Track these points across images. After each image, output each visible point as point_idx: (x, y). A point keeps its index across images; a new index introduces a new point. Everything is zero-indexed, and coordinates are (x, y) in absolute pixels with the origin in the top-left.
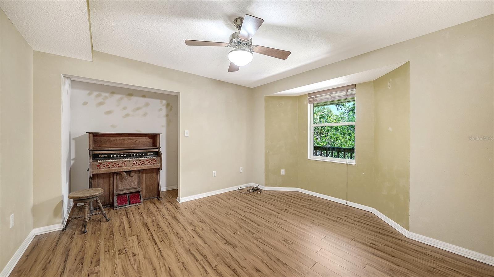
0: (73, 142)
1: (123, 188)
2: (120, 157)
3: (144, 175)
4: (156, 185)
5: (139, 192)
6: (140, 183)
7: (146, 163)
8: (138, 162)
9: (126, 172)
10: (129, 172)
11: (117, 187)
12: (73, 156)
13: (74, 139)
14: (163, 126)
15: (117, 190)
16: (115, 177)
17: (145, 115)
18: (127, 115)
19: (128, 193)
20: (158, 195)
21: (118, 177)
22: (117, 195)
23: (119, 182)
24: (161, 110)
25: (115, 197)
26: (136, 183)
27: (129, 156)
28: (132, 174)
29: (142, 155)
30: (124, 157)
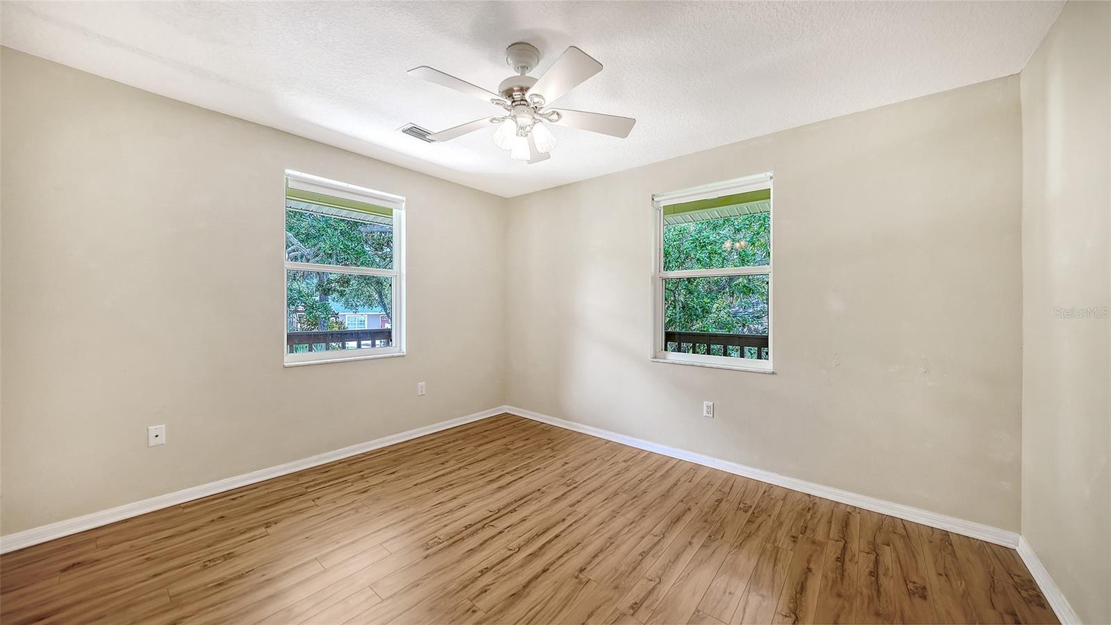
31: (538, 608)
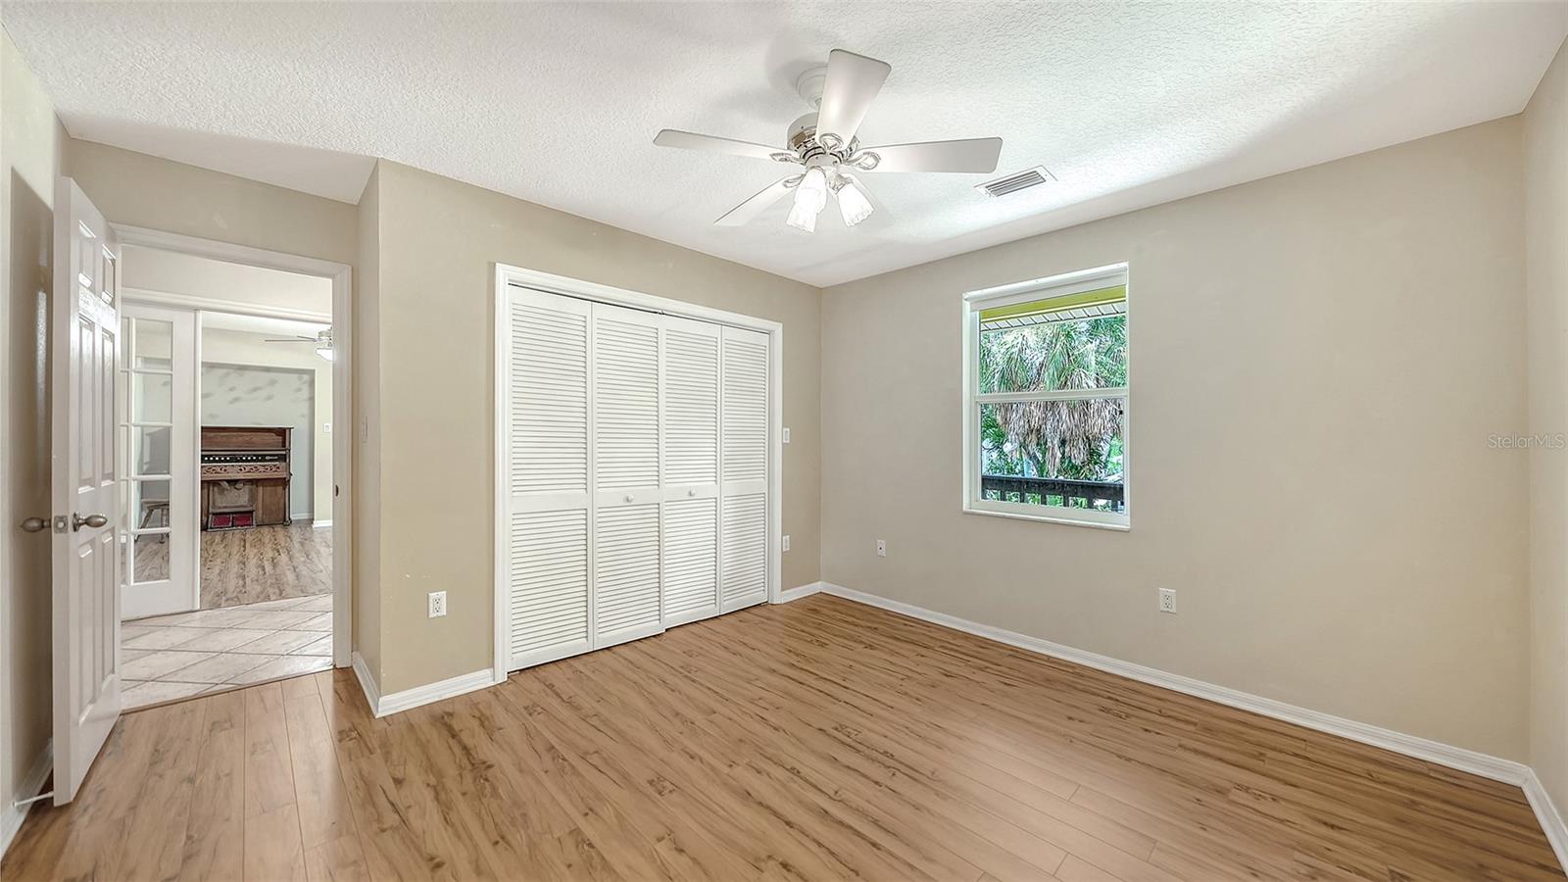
0: (147, 440)
1: (224, 505)
2: (220, 461)
3: (261, 488)
4: (282, 505)
5: (251, 512)
6: (253, 498)
7: (262, 469)
8: (247, 469)
9: (228, 481)
10: (233, 482)
11: (214, 504)
12: (147, 459)
13: (148, 435)
14: (303, 416)
15: (214, 507)
16: (211, 488)
17: (269, 398)
18: (237, 399)
19: (233, 513)
20: (284, 521)
21: (216, 489)
22: (213, 514)
23: (217, 496)
24: (299, 390)
25: (210, 516)
26: (247, 499)
27: (234, 459)
28: (238, 486)
29: (257, 458)
30: (226, 461)
31: (722, 813)
